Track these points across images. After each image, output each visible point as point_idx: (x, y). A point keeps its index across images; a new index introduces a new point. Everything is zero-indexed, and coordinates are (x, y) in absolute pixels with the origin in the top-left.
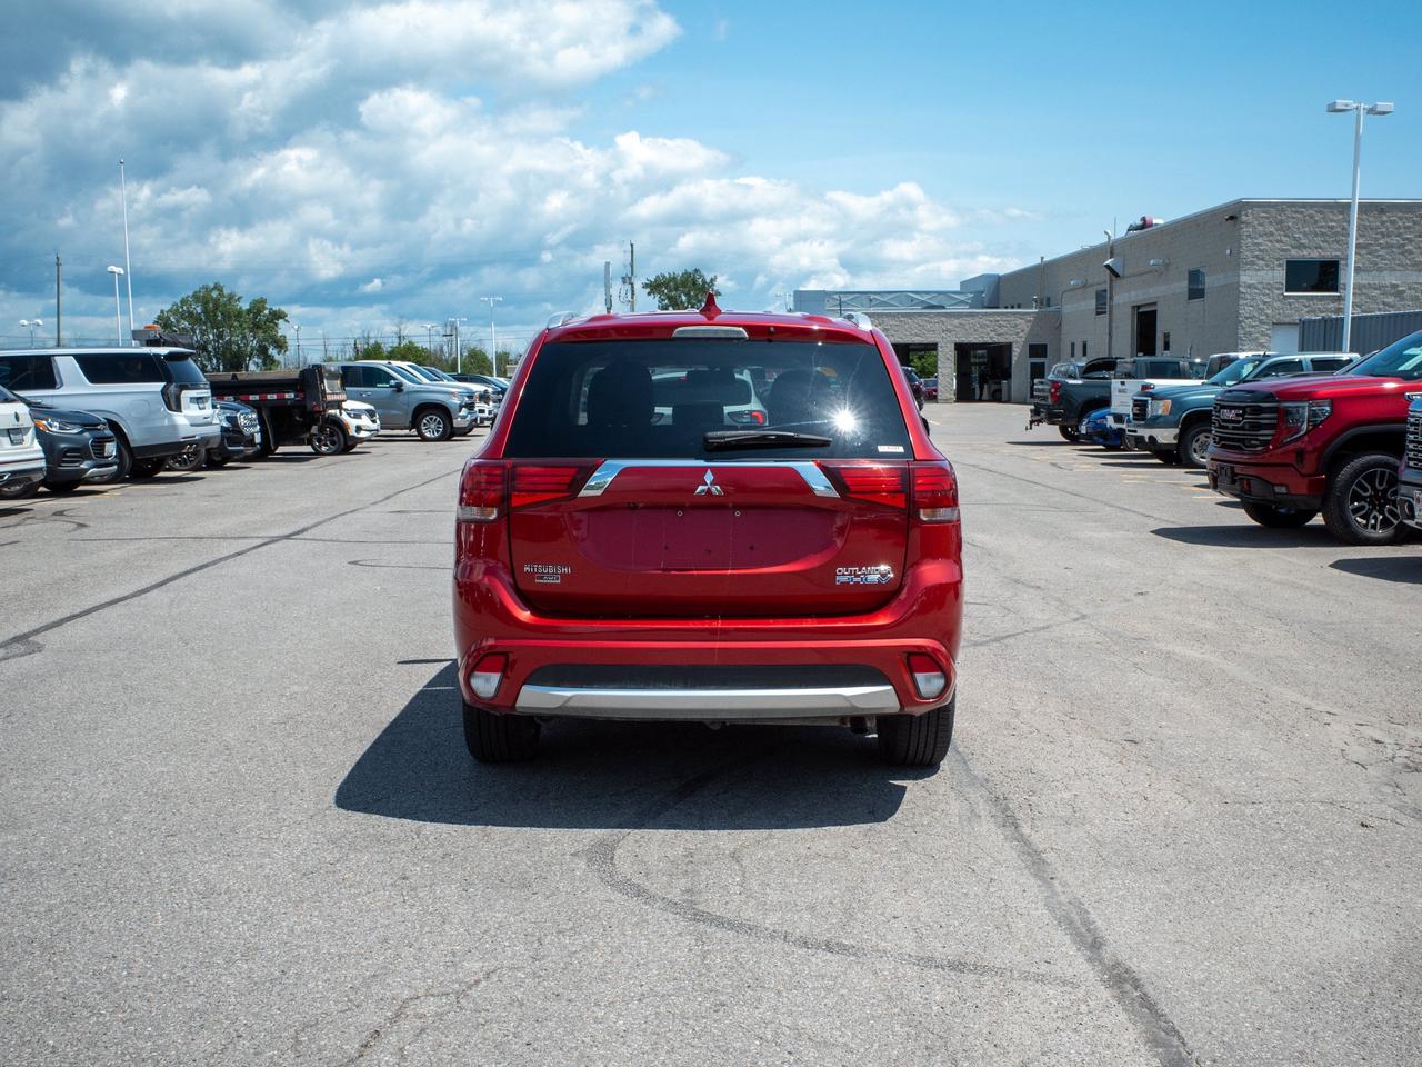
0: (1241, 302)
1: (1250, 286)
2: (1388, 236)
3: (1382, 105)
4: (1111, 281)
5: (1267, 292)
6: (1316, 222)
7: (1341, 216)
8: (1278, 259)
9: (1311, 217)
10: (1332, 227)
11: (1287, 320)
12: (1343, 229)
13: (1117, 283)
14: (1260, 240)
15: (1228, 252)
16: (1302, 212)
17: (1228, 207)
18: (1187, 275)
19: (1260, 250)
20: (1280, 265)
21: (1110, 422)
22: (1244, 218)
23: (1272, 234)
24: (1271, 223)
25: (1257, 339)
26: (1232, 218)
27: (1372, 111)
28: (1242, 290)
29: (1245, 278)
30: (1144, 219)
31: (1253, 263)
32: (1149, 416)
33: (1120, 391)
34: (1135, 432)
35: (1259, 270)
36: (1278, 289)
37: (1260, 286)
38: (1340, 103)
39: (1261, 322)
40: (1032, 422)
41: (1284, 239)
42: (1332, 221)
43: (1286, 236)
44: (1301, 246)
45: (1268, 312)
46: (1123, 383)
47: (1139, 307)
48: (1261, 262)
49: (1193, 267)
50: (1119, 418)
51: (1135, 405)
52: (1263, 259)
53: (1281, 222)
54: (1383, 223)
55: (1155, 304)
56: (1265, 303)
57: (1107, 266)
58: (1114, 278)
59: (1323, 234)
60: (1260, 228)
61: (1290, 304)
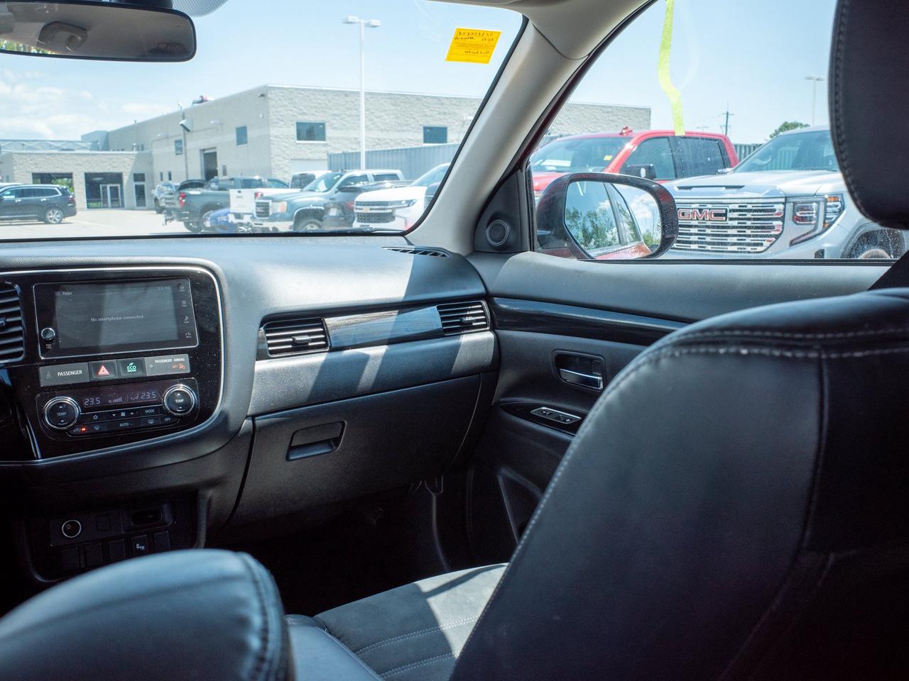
0: (272, 146)
1: (276, 136)
2: (351, 109)
3: (374, 22)
4: (184, 134)
5: (286, 140)
6: (311, 100)
7: (324, 97)
8: (291, 121)
9: (308, 97)
10: (320, 104)
11: (299, 157)
12: (326, 105)
13: (188, 135)
14: (280, 109)
15: (261, 116)
16: (302, 94)
17: (259, 89)
18: (235, 130)
19: (281, 115)
20: (293, 125)
21: (232, 219)
22: (269, 96)
23: (286, 106)
24: (285, 99)
25: (282, 168)
26: (262, 95)
27: (368, 25)
28: (272, 139)
29: (273, 132)
30: (202, 97)
31: (277, 123)
32: (271, 213)
33: (238, 197)
34: (261, 224)
35: (279, 127)
36: (293, 139)
37: (281, 136)
38: (351, 19)
39: (285, 158)
40: (166, 220)
41: (294, 109)
42: (320, 99)
43: (295, 107)
44: (304, 114)
45: (288, 152)
46: (239, 192)
47: (204, 150)
48: (281, 122)
49: (240, 125)
50: (238, 216)
51: (257, 206)
52: (282, 121)
53: (292, 99)
54: (347, 102)
55: (215, 148)
56: (286, 147)
57: (182, 125)
58: (186, 132)
59: (316, 107)
60: (280, 102)
61: (300, 148)
